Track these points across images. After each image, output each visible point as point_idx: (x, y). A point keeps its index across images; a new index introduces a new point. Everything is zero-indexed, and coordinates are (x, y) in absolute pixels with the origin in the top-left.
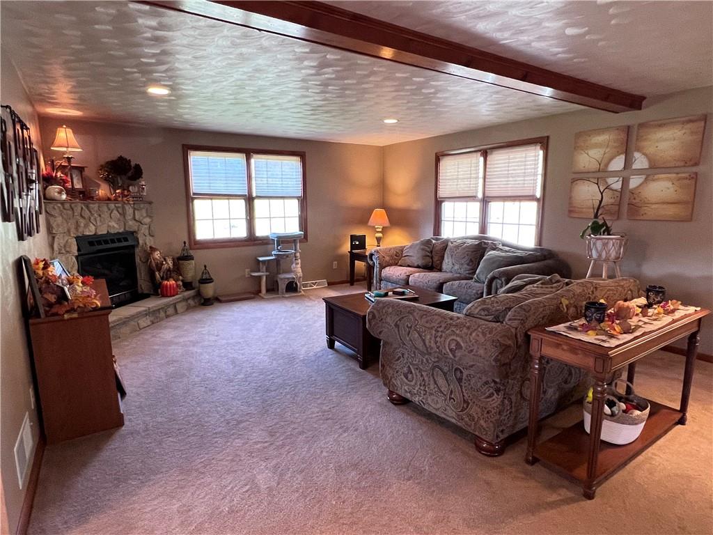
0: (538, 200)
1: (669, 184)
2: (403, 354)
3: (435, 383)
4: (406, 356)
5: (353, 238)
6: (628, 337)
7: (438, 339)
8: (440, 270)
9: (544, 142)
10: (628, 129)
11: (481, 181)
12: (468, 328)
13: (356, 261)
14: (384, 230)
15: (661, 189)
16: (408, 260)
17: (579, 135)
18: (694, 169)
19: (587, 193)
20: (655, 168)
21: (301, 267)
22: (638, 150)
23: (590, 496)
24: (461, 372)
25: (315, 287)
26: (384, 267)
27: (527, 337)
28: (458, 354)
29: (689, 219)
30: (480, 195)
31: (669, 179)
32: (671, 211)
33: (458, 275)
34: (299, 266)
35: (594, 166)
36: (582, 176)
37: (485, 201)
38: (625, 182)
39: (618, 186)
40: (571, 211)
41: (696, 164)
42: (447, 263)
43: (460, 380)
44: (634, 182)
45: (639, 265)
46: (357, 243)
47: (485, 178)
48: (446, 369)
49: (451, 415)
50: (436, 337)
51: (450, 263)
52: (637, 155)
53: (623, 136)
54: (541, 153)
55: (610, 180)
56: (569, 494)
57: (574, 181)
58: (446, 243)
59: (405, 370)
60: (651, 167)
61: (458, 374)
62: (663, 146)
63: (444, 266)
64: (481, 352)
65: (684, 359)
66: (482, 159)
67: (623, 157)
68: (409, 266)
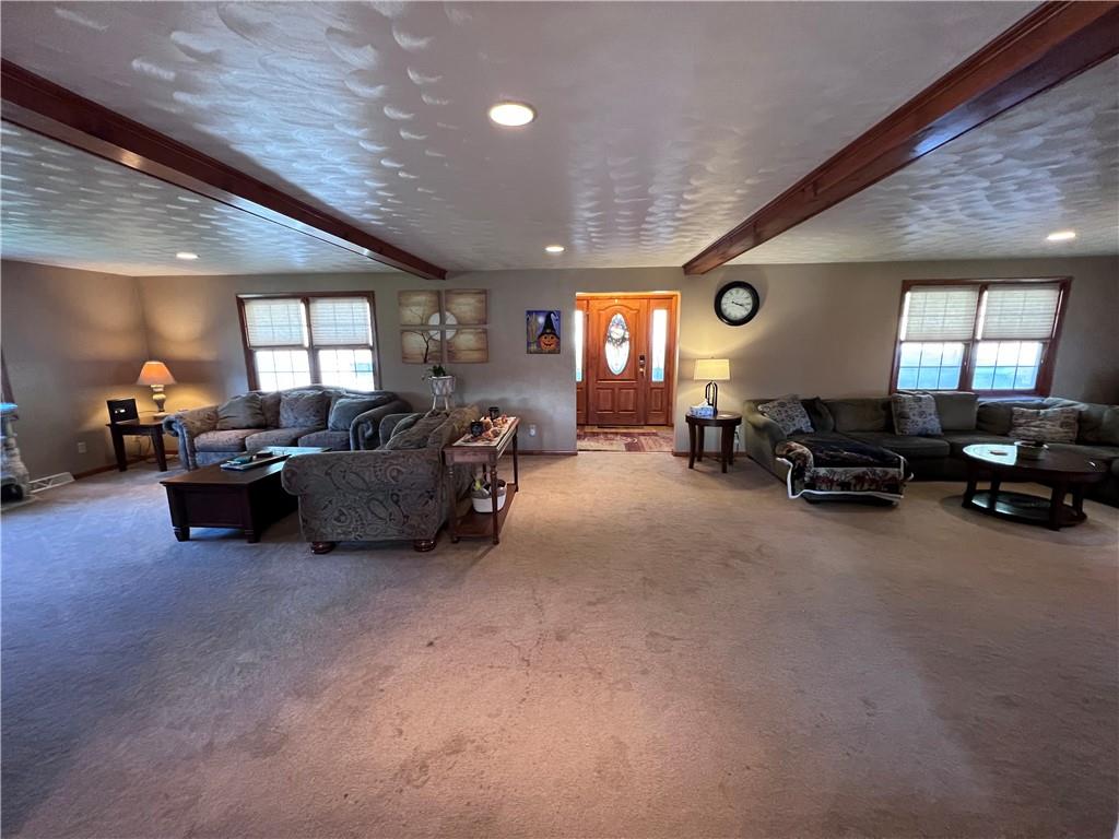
0: (371, 349)
1: (471, 337)
2: (330, 502)
3: (372, 513)
4: (334, 501)
5: (112, 405)
6: (498, 439)
7: (379, 473)
8: (277, 427)
9: (369, 296)
10: (438, 293)
11: (305, 329)
12: (403, 457)
13: (125, 437)
14: (167, 389)
15: (467, 340)
16: (232, 422)
17: (401, 293)
18: (484, 326)
19: (415, 343)
20: (461, 325)
21: (22, 460)
22: (448, 310)
23: (497, 543)
24: (398, 495)
25: (49, 487)
26: (198, 435)
27: (443, 453)
28: (401, 478)
29: (486, 361)
30: (307, 344)
31: (471, 333)
32: (476, 356)
33: (304, 429)
34: (18, 458)
35: (418, 321)
36: (407, 329)
37: (313, 350)
38: (443, 334)
39: (438, 337)
40: (405, 357)
41: (486, 323)
42: (286, 417)
43: (396, 502)
44: (449, 334)
45: (461, 397)
46: (123, 411)
47: (309, 326)
48: (381, 498)
49: (393, 533)
50: (375, 472)
51: (292, 417)
52: (447, 314)
53: (434, 298)
54: (368, 305)
55: (432, 333)
56: (486, 547)
57: (403, 332)
58: (277, 399)
59: (336, 514)
60: (459, 323)
61: (395, 498)
62: (465, 308)
63: (284, 422)
64: (421, 470)
65: (512, 457)
66: (302, 306)
67: (437, 315)
68: (234, 429)
